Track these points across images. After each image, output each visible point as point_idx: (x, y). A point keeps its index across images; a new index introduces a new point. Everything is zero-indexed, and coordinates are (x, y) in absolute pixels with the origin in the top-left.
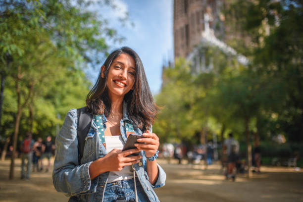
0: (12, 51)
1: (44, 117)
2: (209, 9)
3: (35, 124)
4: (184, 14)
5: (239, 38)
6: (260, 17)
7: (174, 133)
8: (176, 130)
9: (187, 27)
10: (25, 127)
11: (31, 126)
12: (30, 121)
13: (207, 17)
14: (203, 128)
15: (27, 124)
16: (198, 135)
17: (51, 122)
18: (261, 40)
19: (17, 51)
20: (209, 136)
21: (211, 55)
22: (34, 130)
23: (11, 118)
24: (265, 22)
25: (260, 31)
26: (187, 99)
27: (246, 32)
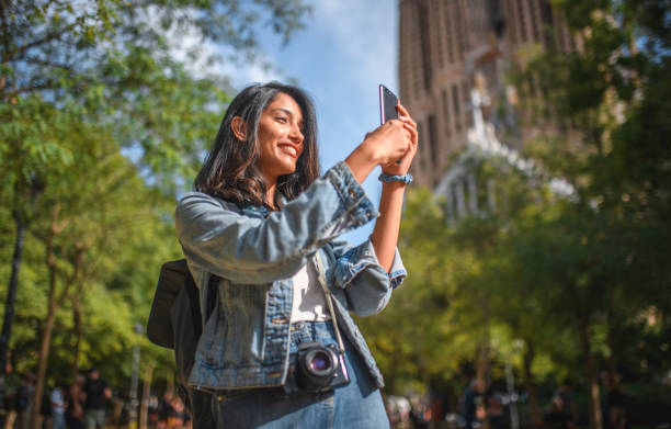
0: (48, 156)
1: (107, 330)
2: (481, 79)
3: (84, 346)
4: (422, 92)
5: (552, 133)
6: (597, 85)
7: (410, 368)
8: (414, 358)
9: (431, 120)
10: (62, 353)
11: (75, 350)
12: (74, 340)
13: (478, 97)
14: (478, 352)
15: (66, 346)
16: (468, 369)
17: (122, 341)
18: (606, 136)
19: (57, 153)
20: (496, 372)
21: (490, 175)
22: (82, 360)
23: (30, 333)
24: (610, 95)
25: (603, 118)
26: (437, 281)
27: (568, 121)
